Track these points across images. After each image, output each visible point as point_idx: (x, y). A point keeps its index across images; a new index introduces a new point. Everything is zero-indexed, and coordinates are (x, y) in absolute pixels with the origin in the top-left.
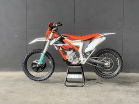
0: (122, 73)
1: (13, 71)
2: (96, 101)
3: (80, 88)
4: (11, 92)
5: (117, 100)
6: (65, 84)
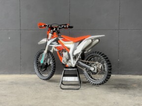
0: (119, 75)
1: (6, 74)
2: (92, 104)
3: (76, 91)
4: (5, 96)
5: (114, 103)
6: (60, 87)
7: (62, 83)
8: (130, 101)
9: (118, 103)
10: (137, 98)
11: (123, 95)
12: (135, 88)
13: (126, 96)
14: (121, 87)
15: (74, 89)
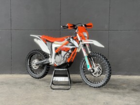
6: (51, 87)
7: (52, 83)
8: (119, 101)
9: (107, 104)
10: (126, 98)
11: (113, 95)
12: (125, 88)
13: (116, 96)
14: (111, 88)
15: (65, 89)
